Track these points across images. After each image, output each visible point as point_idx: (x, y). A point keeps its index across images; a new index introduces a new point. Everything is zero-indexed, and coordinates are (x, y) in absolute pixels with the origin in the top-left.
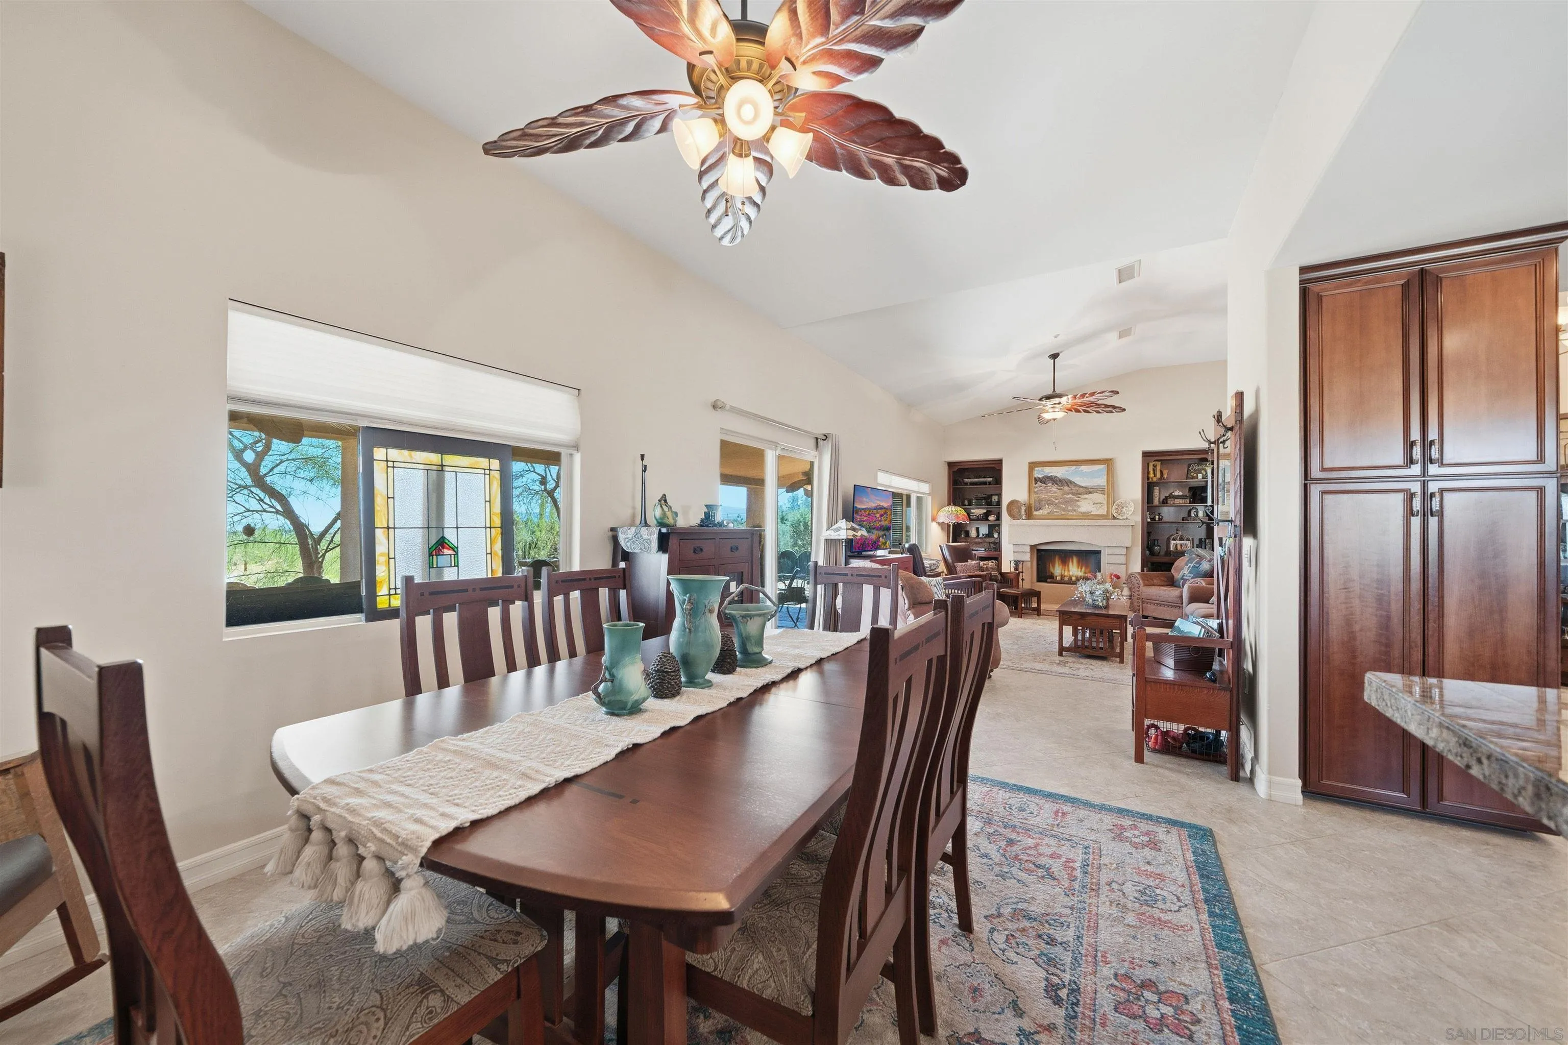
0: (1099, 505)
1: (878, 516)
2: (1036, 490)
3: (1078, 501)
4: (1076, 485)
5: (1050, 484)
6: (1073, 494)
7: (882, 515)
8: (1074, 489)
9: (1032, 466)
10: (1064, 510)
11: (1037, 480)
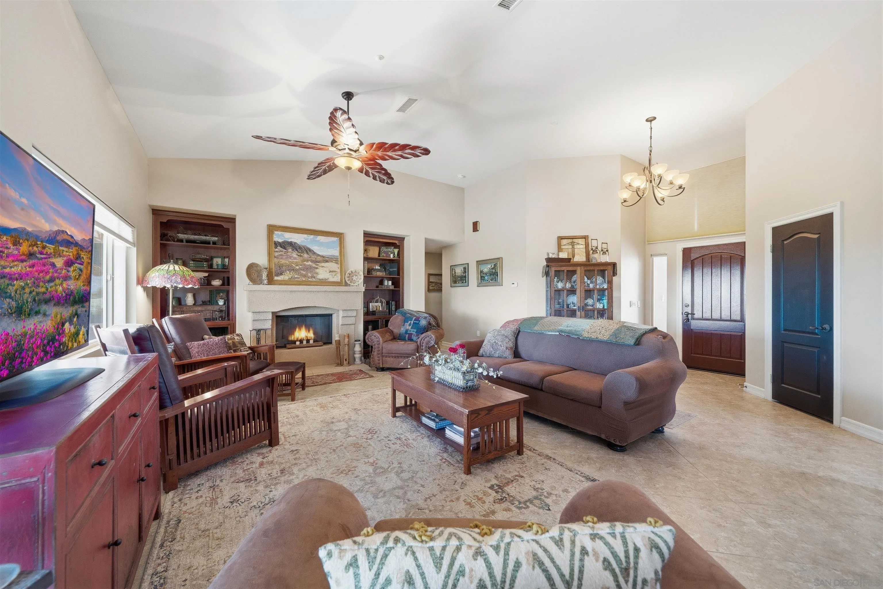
0: (334, 274)
1: (59, 262)
2: (276, 254)
3: (317, 268)
4: (314, 253)
5: (290, 250)
6: (312, 261)
7: (69, 263)
8: (313, 257)
9: (272, 229)
10: (305, 276)
11: (277, 244)
